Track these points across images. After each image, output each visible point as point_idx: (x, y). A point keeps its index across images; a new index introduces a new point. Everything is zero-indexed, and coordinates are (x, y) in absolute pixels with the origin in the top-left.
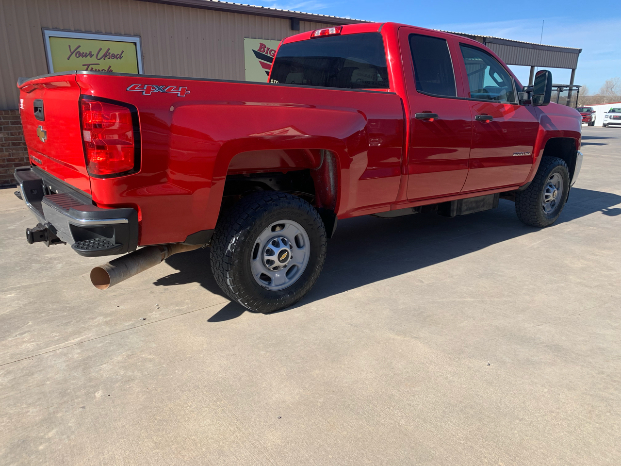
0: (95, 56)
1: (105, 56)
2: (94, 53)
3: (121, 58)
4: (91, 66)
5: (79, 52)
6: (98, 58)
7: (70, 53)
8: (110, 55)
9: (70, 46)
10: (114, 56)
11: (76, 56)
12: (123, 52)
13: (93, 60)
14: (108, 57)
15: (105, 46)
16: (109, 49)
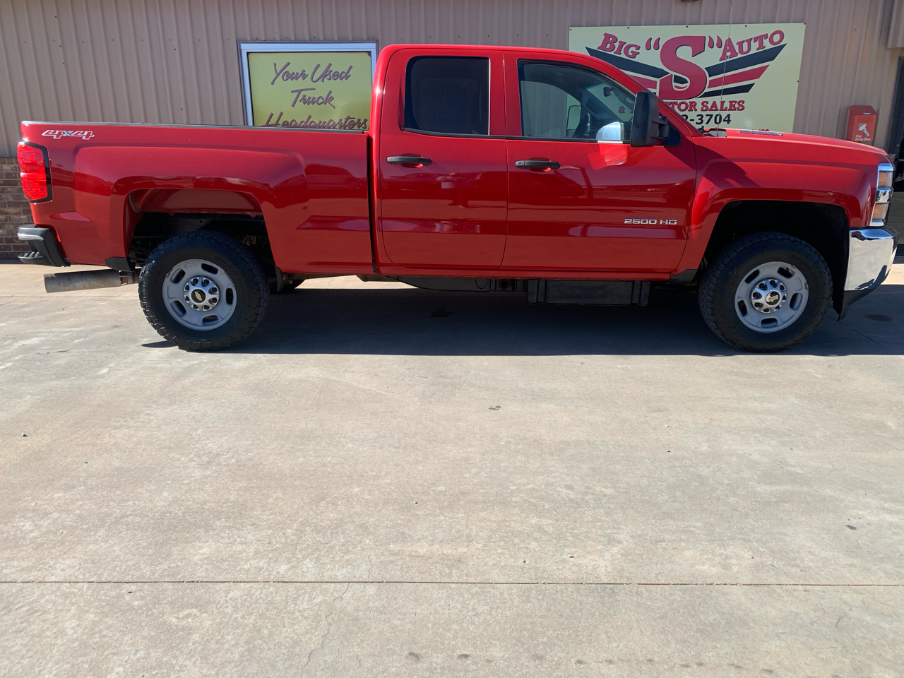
0: (309, 77)
1: (323, 76)
2: (309, 72)
3: (347, 77)
4: (303, 93)
5: (287, 72)
6: (314, 80)
7: (275, 75)
8: (332, 73)
9: (275, 64)
10: (338, 76)
11: (283, 78)
12: (351, 67)
13: (307, 83)
14: (328, 77)
15: (324, 61)
16: (330, 65)
